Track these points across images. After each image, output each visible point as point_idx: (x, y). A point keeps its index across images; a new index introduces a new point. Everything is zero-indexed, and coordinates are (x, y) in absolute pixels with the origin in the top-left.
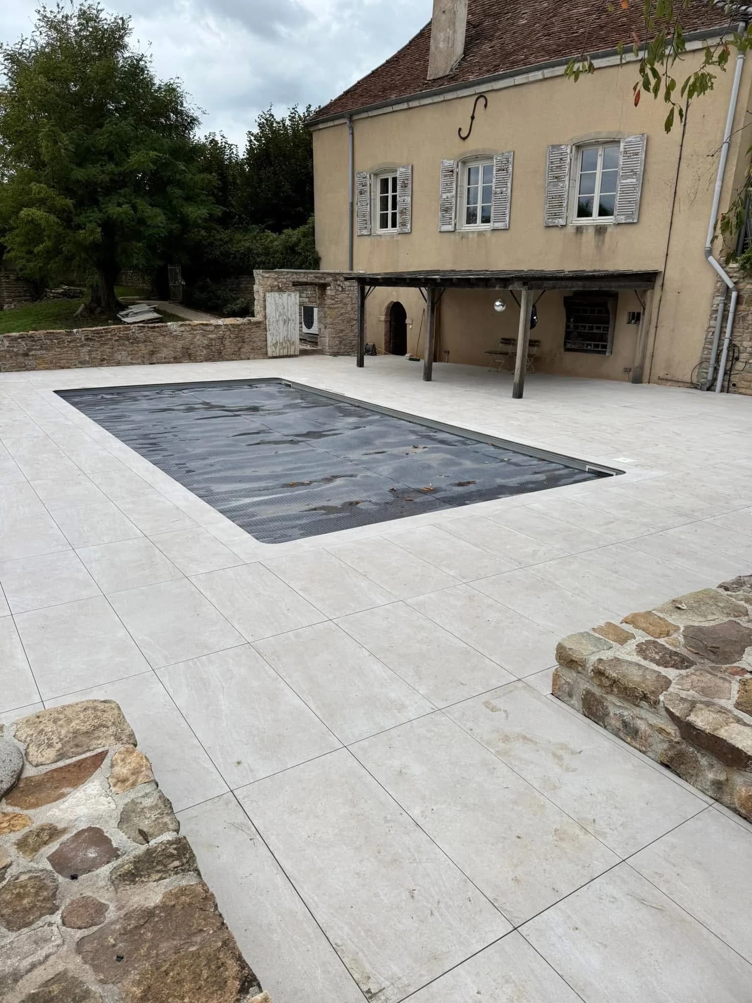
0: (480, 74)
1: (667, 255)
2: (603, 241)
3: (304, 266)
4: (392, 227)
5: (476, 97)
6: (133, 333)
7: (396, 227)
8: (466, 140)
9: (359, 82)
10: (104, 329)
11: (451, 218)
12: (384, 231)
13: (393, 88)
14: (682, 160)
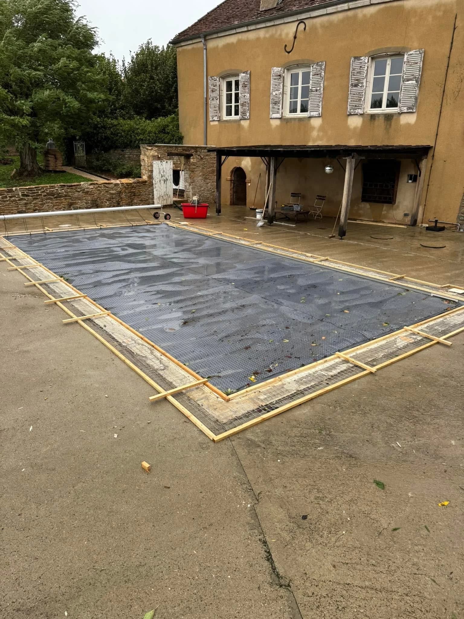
0: (301, 6)
1: (437, 135)
2: (390, 125)
3: (171, 142)
4: (235, 115)
5: (298, 22)
6: (57, 190)
7: (238, 115)
8: (290, 53)
9: (208, 13)
10: (35, 188)
11: (279, 109)
12: (229, 118)
13: (235, 17)
14: (449, 68)
